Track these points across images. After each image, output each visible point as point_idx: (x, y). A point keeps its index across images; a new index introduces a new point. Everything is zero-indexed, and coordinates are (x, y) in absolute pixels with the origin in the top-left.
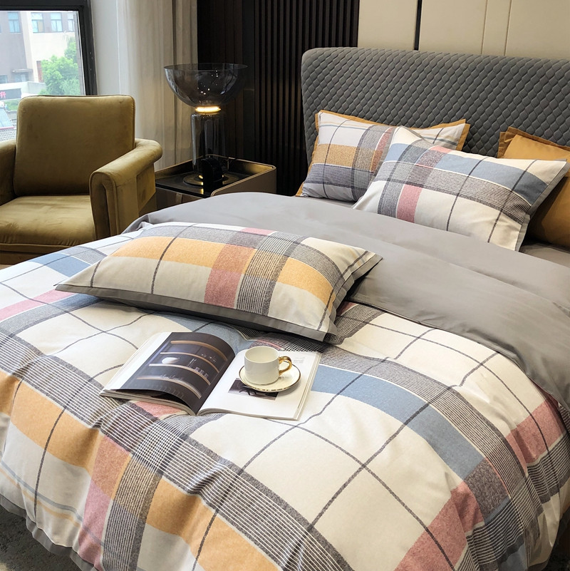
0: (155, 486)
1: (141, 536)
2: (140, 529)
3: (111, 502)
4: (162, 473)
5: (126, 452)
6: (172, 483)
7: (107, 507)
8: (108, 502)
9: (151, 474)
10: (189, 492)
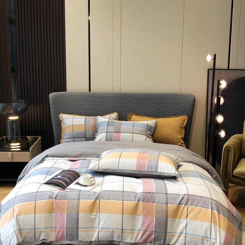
0: (167, 207)
1: (167, 223)
2: (167, 220)
3: (155, 218)
4: (168, 204)
5: (153, 203)
6: (172, 204)
7: (153, 220)
8: (153, 218)
9: (164, 205)
10: (178, 204)
